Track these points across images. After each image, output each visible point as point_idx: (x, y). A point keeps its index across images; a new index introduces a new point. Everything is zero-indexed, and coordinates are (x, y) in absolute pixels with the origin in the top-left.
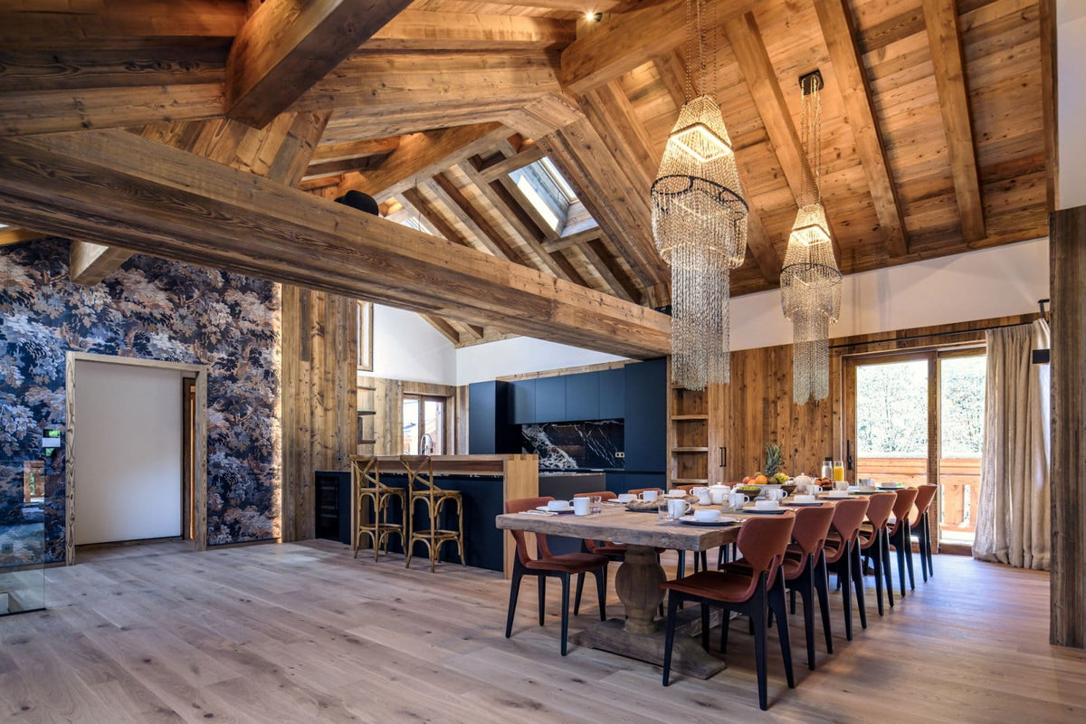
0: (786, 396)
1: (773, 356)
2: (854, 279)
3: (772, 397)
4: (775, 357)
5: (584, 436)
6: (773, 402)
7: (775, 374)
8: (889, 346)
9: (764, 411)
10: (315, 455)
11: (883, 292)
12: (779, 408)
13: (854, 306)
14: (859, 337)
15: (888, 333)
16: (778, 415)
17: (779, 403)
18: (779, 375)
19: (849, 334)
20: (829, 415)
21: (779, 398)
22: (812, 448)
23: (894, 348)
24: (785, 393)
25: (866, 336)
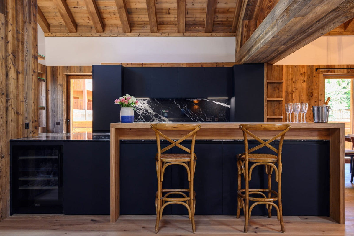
0: (297, 91)
1: (291, 70)
2: (328, 39)
3: (290, 90)
4: (292, 71)
5: (182, 108)
6: (291, 93)
7: (292, 79)
8: (344, 71)
9: (286, 98)
10: (9, 122)
11: (340, 47)
12: (293, 96)
13: (328, 51)
14: (331, 65)
15: (343, 65)
16: (293, 100)
17: (293, 94)
18: (294, 80)
19: (326, 64)
20: (317, 101)
21: (293, 92)
22: (309, 116)
23: (345, 72)
24: (297, 89)
25: (334, 65)
